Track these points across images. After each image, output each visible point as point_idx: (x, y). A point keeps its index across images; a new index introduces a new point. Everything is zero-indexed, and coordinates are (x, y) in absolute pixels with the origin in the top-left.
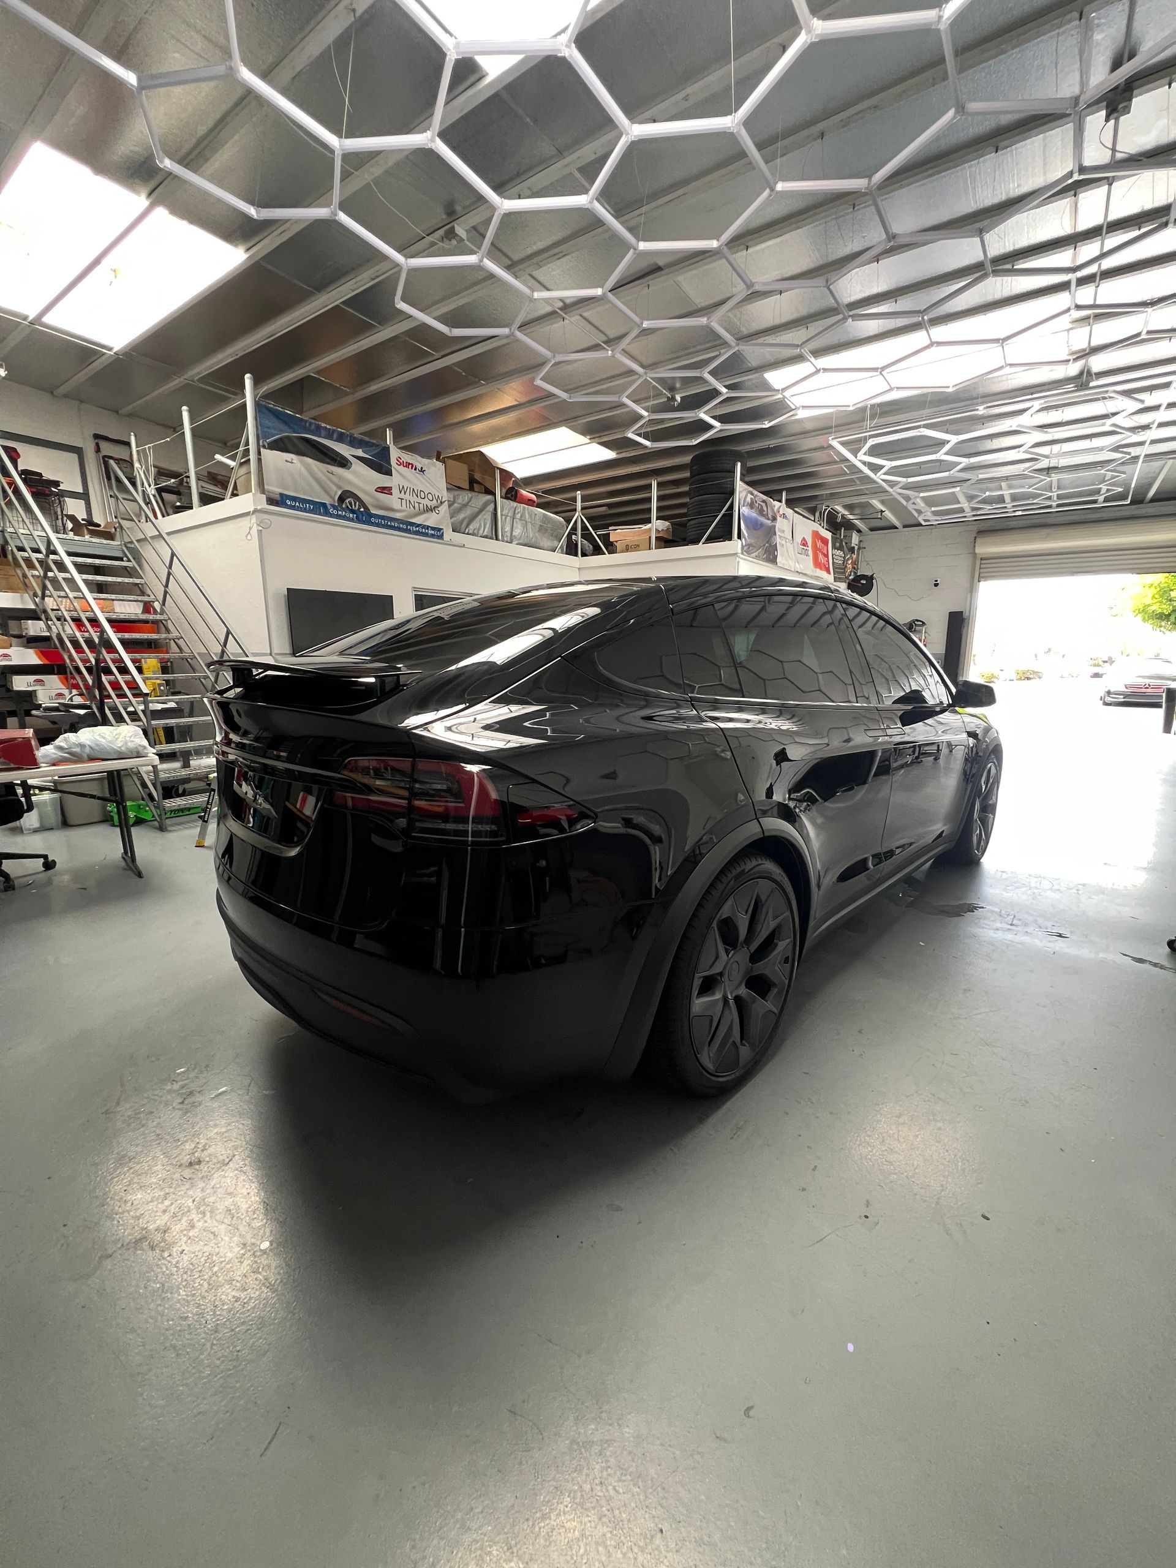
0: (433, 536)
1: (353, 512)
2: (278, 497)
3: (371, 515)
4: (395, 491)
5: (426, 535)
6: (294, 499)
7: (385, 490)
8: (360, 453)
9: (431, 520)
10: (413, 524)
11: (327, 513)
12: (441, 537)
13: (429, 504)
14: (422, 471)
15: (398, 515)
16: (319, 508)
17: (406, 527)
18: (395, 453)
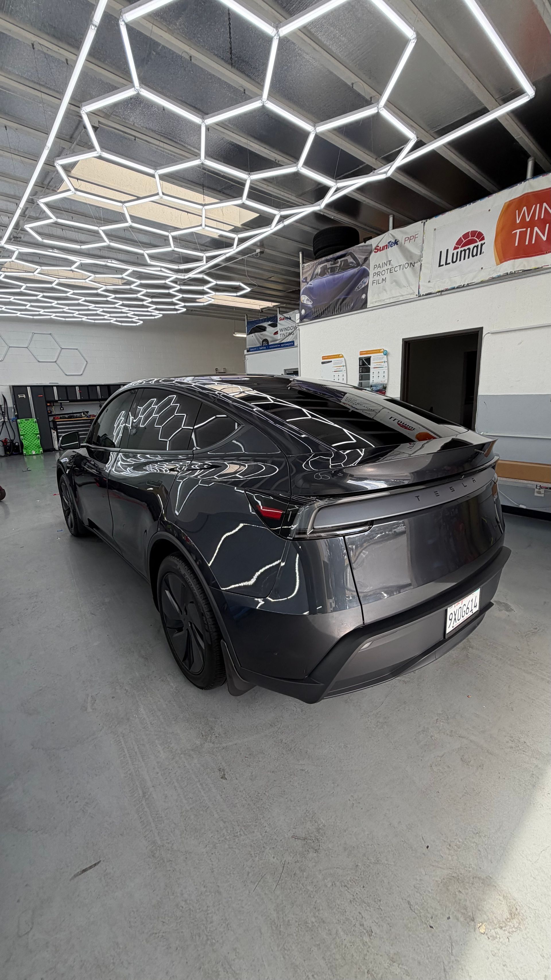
0: (290, 346)
1: (265, 346)
2: (249, 349)
3: (269, 346)
4: (279, 332)
5: (287, 346)
6: (252, 348)
7: (276, 333)
8: (270, 323)
9: (289, 339)
10: (283, 343)
11: (259, 350)
12: (294, 345)
13: (290, 331)
14: (290, 319)
15: (277, 342)
16: (257, 349)
17: (281, 346)
18: (279, 316)
